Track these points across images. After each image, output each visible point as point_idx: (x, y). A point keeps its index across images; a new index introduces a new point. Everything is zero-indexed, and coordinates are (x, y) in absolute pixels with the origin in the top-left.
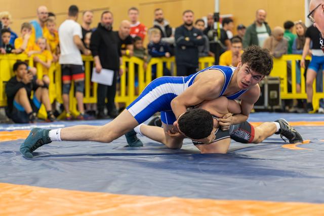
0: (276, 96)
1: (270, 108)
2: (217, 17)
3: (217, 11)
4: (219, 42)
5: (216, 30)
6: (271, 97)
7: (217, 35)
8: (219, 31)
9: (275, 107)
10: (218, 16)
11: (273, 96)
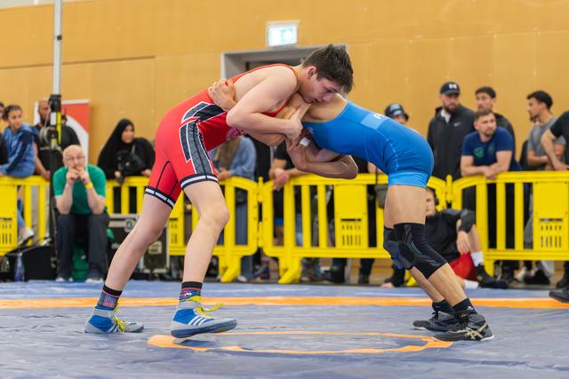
0: (160, 251)
1: (147, 271)
2: (56, 103)
3: (56, 92)
4: (59, 148)
5: (55, 126)
6: (150, 252)
7: (56, 137)
8: (59, 129)
9: (157, 271)
10: (59, 102)
11: (156, 250)
